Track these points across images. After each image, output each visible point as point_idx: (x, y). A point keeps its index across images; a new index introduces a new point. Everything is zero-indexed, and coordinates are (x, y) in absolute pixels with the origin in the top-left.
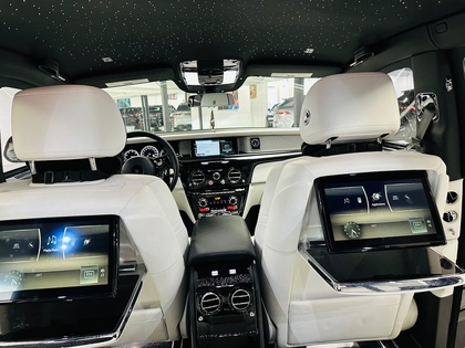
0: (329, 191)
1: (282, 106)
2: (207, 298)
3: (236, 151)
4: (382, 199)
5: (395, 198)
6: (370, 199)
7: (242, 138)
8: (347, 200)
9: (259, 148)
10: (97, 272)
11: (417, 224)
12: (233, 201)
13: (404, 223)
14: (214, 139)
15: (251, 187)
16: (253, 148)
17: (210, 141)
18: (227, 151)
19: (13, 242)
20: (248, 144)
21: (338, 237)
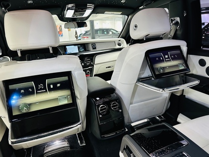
0: (151, 56)
1: (84, 34)
2: (101, 107)
3: (86, 50)
4: (168, 58)
5: (172, 57)
6: (165, 58)
7: (88, 44)
8: (157, 59)
9: (95, 48)
10: (66, 98)
11: (180, 66)
12: (88, 72)
13: (177, 66)
14: (75, 45)
15: (95, 66)
16: (93, 49)
17: (73, 46)
18: (82, 50)
19: (20, 89)
20: (90, 47)
21: (157, 73)
